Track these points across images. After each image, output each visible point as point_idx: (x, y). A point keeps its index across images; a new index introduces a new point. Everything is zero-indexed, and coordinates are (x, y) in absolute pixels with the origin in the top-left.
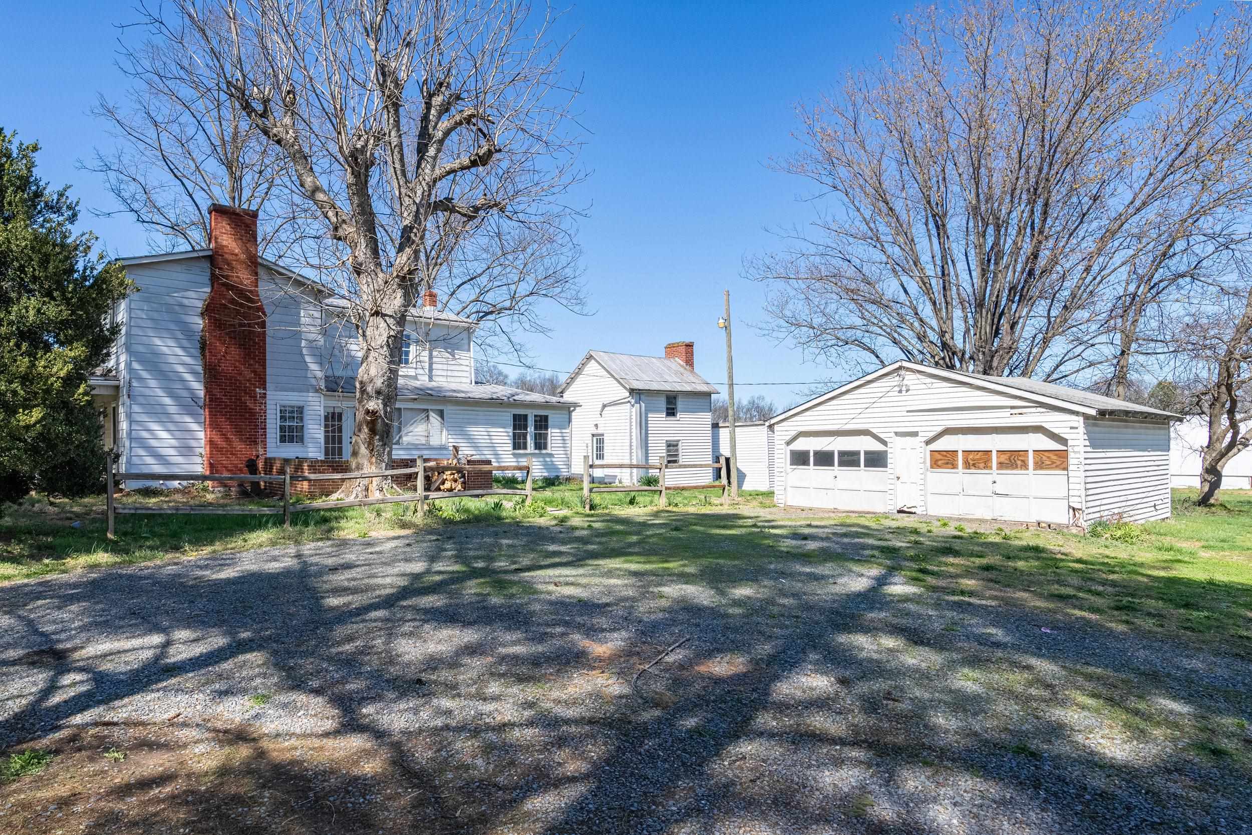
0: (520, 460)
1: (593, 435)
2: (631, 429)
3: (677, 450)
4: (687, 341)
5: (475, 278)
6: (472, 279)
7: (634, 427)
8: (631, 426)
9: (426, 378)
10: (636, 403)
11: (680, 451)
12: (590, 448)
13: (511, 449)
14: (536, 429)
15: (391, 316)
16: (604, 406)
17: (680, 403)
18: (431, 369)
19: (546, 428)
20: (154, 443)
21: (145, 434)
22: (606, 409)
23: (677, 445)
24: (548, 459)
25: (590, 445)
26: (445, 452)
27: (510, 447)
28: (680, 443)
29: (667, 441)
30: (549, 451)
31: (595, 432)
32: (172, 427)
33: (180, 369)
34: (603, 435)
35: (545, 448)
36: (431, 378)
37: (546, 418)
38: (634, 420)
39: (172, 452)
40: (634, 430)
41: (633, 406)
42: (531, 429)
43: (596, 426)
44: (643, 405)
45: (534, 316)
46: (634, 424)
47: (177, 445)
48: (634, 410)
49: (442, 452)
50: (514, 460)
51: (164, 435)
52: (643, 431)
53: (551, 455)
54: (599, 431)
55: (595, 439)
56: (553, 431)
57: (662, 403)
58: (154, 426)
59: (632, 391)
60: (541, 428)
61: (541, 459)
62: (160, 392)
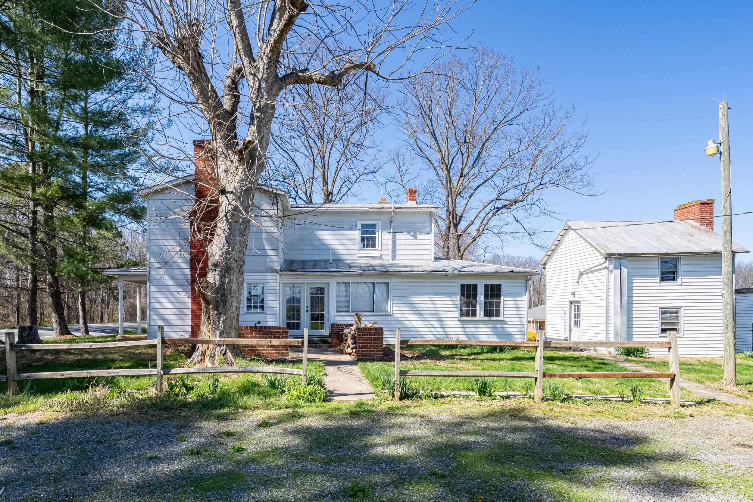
0: (466, 326)
1: (571, 303)
2: (607, 296)
3: (677, 318)
4: (704, 199)
5: (488, 180)
6: (485, 181)
7: (612, 294)
8: (608, 292)
9: (390, 258)
10: (615, 268)
11: (681, 320)
12: (568, 315)
13: (457, 316)
14: (486, 296)
15: (232, 193)
16: (581, 274)
17: (682, 267)
18: (394, 250)
19: (499, 296)
20: (162, 311)
21: (157, 306)
22: (584, 276)
23: (677, 313)
24: (499, 326)
25: (568, 312)
26: (389, 319)
27: (457, 314)
28: (681, 311)
29: (660, 308)
30: (501, 318)
31: (572, 299)
32: (173, 300)
33: (179, 261)
34: (579, 302)
35: (498, 314)
36: (394, 257)
37: (499, 287)
38: (612, 287)
39: (174, 317)
40: (612, 297)
41: (611, 272)
42: (481, 298)
43: (573, 294)
44: (625, 271)
45: (544, 204)
46: (612, 290)
47: (178, 313)
48: (612, 276)
49: (386, 318)
50: (460, 326)
51: (169, 306)
52: (625, 299)
53: (504, 322)
54: (576, 299)
55: (573, 306)
56: (505, 299)
57: (656, 267)
58: (163, 300)
59: (610, 257)
60: (492, 296)
61: (490, 326)
62: (166, 277)
